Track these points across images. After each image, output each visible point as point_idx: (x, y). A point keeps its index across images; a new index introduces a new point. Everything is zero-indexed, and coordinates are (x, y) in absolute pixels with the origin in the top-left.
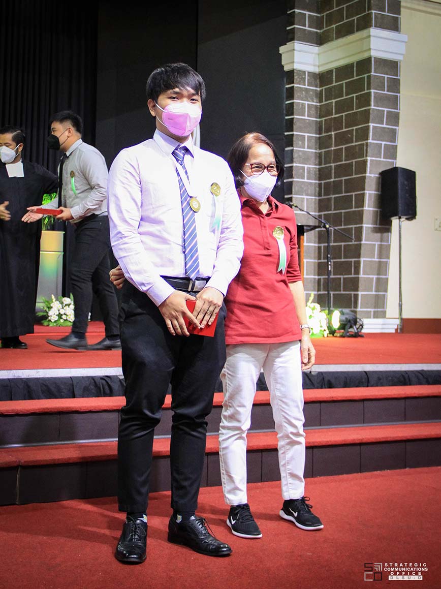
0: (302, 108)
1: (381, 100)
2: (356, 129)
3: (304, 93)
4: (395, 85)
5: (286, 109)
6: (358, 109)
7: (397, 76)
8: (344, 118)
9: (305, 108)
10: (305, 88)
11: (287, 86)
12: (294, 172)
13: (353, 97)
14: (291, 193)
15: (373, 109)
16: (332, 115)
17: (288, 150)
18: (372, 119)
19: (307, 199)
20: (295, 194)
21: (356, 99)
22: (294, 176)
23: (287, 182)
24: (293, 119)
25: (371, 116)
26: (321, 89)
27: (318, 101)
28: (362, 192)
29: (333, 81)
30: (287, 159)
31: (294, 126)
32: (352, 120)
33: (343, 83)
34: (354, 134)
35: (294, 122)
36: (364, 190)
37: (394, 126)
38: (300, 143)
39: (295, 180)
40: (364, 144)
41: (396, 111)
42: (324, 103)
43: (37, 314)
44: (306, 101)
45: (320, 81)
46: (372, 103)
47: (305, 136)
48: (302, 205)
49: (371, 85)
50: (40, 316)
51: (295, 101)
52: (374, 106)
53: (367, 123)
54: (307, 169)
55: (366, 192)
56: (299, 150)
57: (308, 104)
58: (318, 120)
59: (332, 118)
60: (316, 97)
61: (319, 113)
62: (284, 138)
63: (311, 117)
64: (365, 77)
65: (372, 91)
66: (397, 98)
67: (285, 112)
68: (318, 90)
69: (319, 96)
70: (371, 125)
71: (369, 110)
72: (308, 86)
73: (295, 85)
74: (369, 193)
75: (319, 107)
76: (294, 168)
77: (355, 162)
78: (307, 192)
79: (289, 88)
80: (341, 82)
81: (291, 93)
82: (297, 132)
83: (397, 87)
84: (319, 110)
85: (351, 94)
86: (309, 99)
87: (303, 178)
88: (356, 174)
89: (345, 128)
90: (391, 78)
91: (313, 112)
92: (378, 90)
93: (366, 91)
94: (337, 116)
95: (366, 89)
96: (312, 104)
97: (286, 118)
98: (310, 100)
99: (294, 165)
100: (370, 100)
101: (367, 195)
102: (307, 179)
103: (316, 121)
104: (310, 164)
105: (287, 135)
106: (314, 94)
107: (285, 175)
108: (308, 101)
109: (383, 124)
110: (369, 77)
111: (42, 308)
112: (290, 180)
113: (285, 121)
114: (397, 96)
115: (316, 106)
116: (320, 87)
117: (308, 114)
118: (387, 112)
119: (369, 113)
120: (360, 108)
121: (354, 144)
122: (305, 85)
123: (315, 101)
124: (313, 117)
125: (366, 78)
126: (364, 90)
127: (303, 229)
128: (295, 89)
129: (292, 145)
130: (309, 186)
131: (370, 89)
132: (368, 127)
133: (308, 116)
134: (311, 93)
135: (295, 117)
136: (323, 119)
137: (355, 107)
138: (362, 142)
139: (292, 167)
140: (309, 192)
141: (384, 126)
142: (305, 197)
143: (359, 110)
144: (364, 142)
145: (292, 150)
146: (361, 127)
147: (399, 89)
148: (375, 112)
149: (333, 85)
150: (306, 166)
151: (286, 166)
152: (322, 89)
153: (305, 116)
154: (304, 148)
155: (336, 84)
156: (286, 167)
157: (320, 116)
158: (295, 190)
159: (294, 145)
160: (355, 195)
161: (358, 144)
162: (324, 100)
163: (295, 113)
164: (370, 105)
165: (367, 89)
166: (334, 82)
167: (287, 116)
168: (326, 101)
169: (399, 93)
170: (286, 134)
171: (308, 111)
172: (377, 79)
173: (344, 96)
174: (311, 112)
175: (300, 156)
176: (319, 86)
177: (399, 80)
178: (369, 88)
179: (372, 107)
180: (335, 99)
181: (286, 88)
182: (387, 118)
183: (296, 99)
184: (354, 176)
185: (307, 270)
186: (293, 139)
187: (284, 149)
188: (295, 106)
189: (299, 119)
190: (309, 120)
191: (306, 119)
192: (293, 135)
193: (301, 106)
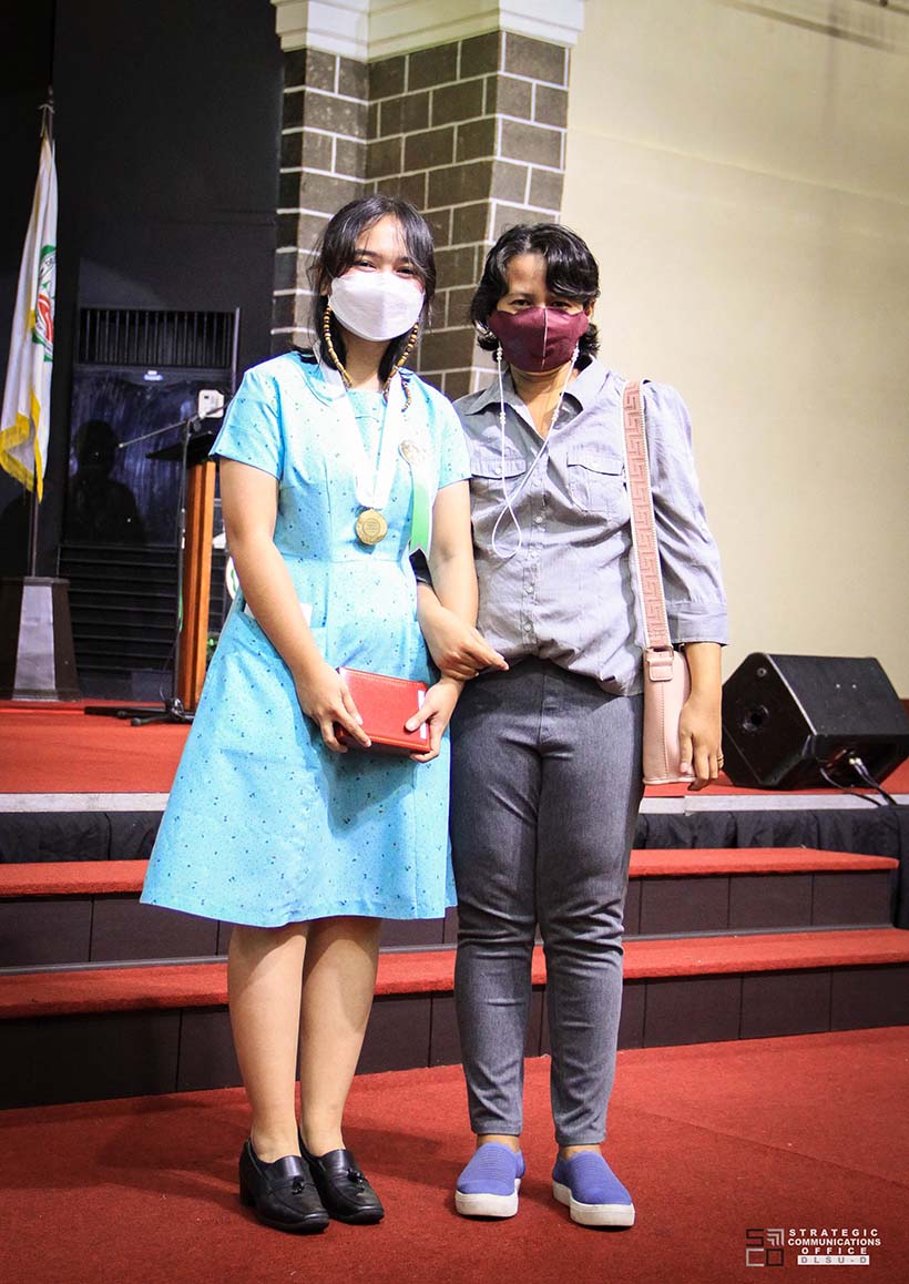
0: (323, 148)
1: (518, 140)
2: (456, 210)
3: (329, 109)
4: (555, 106)
5: (282, 147)
6: (462, 160)
7: (562, 84)
8: (427, 181)
9: (330, 150)
10: (331, 98)
11: (288, 90)
12: (297, 312)
13: (452, 129)
15: (500, 162)
16: (399, 172)
17: (285, 254)
18: (498, 189)
21: (459, 135)
22: (296, 320)
23: (275, 335)
24: (299, 175)
25: (494, 180)
26: (372, 103)
27: (363, 134)
28: (464, 369)
29: (402, 85)
30: (280, 277)
31: (302, 194)
32: (447, 189)
33: (428, 93)
34: (451, 221)
35: (302, 183)
36: (470, 365)
37: (549, 208)
39: (298, 330)
40: (473, 248)
41: (555, 170)
42: (379, 139)
44: (333, 130)
45: (371, 82)
46: (498, 147)
49: (498, 102)
51: (306, 129)
52: (503, 155)
53: (481, 198)
55: (473, 369)
57: (338, 140)
58: (363, 181)
59: (397, 179)
60: (359, 124)
61: (364, 163)
62: (274, 222)
63: (345, 174)
64: (481, 81)
65: (500, 117)
66: (560, 139)
67: (279, 156)
68: (364, 107)
69: (368, 123)
70: (494, 202)
71: (490, 163)
72: (340, 92)
73: (309, 89)
74: (481, 373)
75: (366, 148)
76: (296, 300)
77: (451, 293)
79: (292, 94)
80: (425, 90)
81: (296, 110)
82: (307, 208)
83: (560, 112)
84: (365, 157)
85: (449, 121)
86: (341, 127)
88: (449, 325)
89: (429, 207)
90: (547, 88)
91: (350, 161)
92: (514, 115)
93: (484, 117)
94: (410, 174)
95: (484, 110)
96: (348, 142)
97: (283, 171)
98: (346, 131)
99: (299, 292)
100: (492, 140)
101: (478, 376)
103: (358, 184)
105: (284, 215)
106: (355, 116)
107: (274, 317)
108: (339, 132)
109: (522, 202)
110: (493, 81)
112: (288, 330)
113: (278, 180)
114: (560, 133)
115: (359, 146)
116: (370, 99)
117: (337, 166)
118: (535, 172)
119: (489, 171)
120: (467, 158)
121: (448, 248)
122: (332, 90)
123: (357, 133)
124: (351, 175)
125: (485, 83)
126: (480, 114)
128: (308, 99)
129: (294, 243)
131: (494, 112)
132: (485, 208)
133: (337, 171)
134: (348, 112)
135: (306, 170)
136: (376, 180)
137: (454, 155)
138: (470, 245)
139: (293, 296)
141: (525, 206)
143: (467, 162)
144: (476, 244)
145: (295, 255)
146: (469, 207)
147: (565, 117)
148: (505, 171)
149: (404, 95)
151: (276, 293)
152: (376, 105)
153: (329, 170)
155: (410, 93)
156: (278, 298)
157: (366, 171)
159: (299, 242)
160: (447, 375)
161: (459, 250)
162: (379, 132)
163: (304, 163)
164: (491, 151)
165: (488, 112)
166: (406, 88)
167: (285, 166)
168: (382, 135)
169: (565, 126)
170: (280, 211)
171: (338, 158)
172: (512, 87)
173: (430, 123)
174: (345, 159)
176: (367, 96)
177: (566, 93)
178: (491, 109)
179: (498, 157)
180: (405, 131)
181: (286, 94)
182: (532, 189)
183: (309, 126)
184: (446, 329)
186: (297, 226)
187: (274, 251)
188: (305, 142)
189: (313, 175)
190: (339, 180)
191: (333, 178)
192: (297, 216)
193: (319, 143)
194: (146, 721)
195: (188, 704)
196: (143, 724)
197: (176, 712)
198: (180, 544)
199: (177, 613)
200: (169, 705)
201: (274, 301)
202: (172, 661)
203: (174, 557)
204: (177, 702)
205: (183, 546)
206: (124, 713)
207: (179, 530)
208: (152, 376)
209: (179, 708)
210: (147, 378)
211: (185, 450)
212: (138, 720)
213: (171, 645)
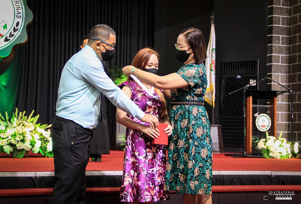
0: (278, 20)
3: (279, 10)
5: (268, 20)
9: (280, 20)
10: (280, 7)
11: (269, 7)
12: (273, 59)
14: (271, 72)
16: (297, 23)
17: (269, 46)
19: (281, 75)
20: (273, 73)
22: (273, 61)
23: (268, 65)
24: (272, 26)
27: (288, 15)
29: (298, 2)
30: (268, 51)
31: (273, 31)
35: (273, 28)
38: (277, 41)
39: (273, 64)
42: (292, 16)
43: (120, 145)
44: (281, 15)
45: (290, 2)
47: (280, 37)
48: (278, 79)
50: (122, 145)
54: (281, 57)
56: (276, 46)
57: (282, 17)
58: (288, 26)
59: (297, 25)
60: (287, 13)
61: (289, 22)
62: (267, 38)
67: (267, 22)
68: (288, 8)
69: (289, 12)
72: (282, 6)
73: (274, 6)
75: (289, 18)
78: (281, 71)
81: (271, 11)
82: (274, 34)
84: (289, 20)
86: (283, 14)
87: (279, 62)
91: (285, 22)
94: (300, 23)
96: (285, 17)
97: (268, 26)
99: (273, 54)
102: (281, 63)
104: (283, 54)
106: (286, 11)
107: (267, 61)
111: (123, 141)
112: (271, 64)
113: (267, 28)
115: (287, 18)
117: (282, 23)
122: (280, 5)
123: (286, 15)
124: (285, 25)
127: (276, 93)
128: (274, 8)
129: (272, 43)
130: (282, 67)
133: (282, 25)
134: (284, 10)
135: (274, 25)
136: (292, 26)
139: (272, 56)
140: (283, 71)
142: (280, 74)
145: (272, 46)
149: (298, 5)
150: (280, 55)
151: (268, 55)
152: (291, 8)
154: (279, 44)
155: (300, 4)
156: (268, 56)
157: (289, 24)
158: (273, 70)
159: (273, 43)
162: (292, 14)
163: (273, 23)
167: (269, 25)
170: (268, 36)
171: (282, 22)
175: (276, 49)
176: (289, 6)
180: (299, 13)
183: (274, 14)
185: (281, 118)
186: (272, 38)
187: (267, 45)
188: (273, 18)
189: (276, 26)
190: (283, 27)
191: (281, 27)
192: (272, 36)
193: (277, 18)
194: (238, 157)
195: (248, 153)
196: (237, 158)
197: (245, 155)
198: (244, 116)
199: (244, 132)
200: (243, 153)
201: (267, 57)
202: (244, 143)
203: (243, 119)
204: (245, 152)
205: (245, 116)
206: (233, 155)
207: (244, 112)
208: (239, 77)
209: (246, 154)
210: (237, 77)
211: (244, 94)
212: (236, 157)
213: (243, 139)
